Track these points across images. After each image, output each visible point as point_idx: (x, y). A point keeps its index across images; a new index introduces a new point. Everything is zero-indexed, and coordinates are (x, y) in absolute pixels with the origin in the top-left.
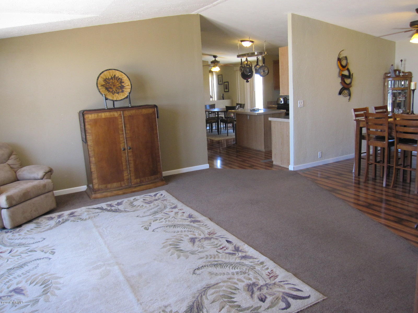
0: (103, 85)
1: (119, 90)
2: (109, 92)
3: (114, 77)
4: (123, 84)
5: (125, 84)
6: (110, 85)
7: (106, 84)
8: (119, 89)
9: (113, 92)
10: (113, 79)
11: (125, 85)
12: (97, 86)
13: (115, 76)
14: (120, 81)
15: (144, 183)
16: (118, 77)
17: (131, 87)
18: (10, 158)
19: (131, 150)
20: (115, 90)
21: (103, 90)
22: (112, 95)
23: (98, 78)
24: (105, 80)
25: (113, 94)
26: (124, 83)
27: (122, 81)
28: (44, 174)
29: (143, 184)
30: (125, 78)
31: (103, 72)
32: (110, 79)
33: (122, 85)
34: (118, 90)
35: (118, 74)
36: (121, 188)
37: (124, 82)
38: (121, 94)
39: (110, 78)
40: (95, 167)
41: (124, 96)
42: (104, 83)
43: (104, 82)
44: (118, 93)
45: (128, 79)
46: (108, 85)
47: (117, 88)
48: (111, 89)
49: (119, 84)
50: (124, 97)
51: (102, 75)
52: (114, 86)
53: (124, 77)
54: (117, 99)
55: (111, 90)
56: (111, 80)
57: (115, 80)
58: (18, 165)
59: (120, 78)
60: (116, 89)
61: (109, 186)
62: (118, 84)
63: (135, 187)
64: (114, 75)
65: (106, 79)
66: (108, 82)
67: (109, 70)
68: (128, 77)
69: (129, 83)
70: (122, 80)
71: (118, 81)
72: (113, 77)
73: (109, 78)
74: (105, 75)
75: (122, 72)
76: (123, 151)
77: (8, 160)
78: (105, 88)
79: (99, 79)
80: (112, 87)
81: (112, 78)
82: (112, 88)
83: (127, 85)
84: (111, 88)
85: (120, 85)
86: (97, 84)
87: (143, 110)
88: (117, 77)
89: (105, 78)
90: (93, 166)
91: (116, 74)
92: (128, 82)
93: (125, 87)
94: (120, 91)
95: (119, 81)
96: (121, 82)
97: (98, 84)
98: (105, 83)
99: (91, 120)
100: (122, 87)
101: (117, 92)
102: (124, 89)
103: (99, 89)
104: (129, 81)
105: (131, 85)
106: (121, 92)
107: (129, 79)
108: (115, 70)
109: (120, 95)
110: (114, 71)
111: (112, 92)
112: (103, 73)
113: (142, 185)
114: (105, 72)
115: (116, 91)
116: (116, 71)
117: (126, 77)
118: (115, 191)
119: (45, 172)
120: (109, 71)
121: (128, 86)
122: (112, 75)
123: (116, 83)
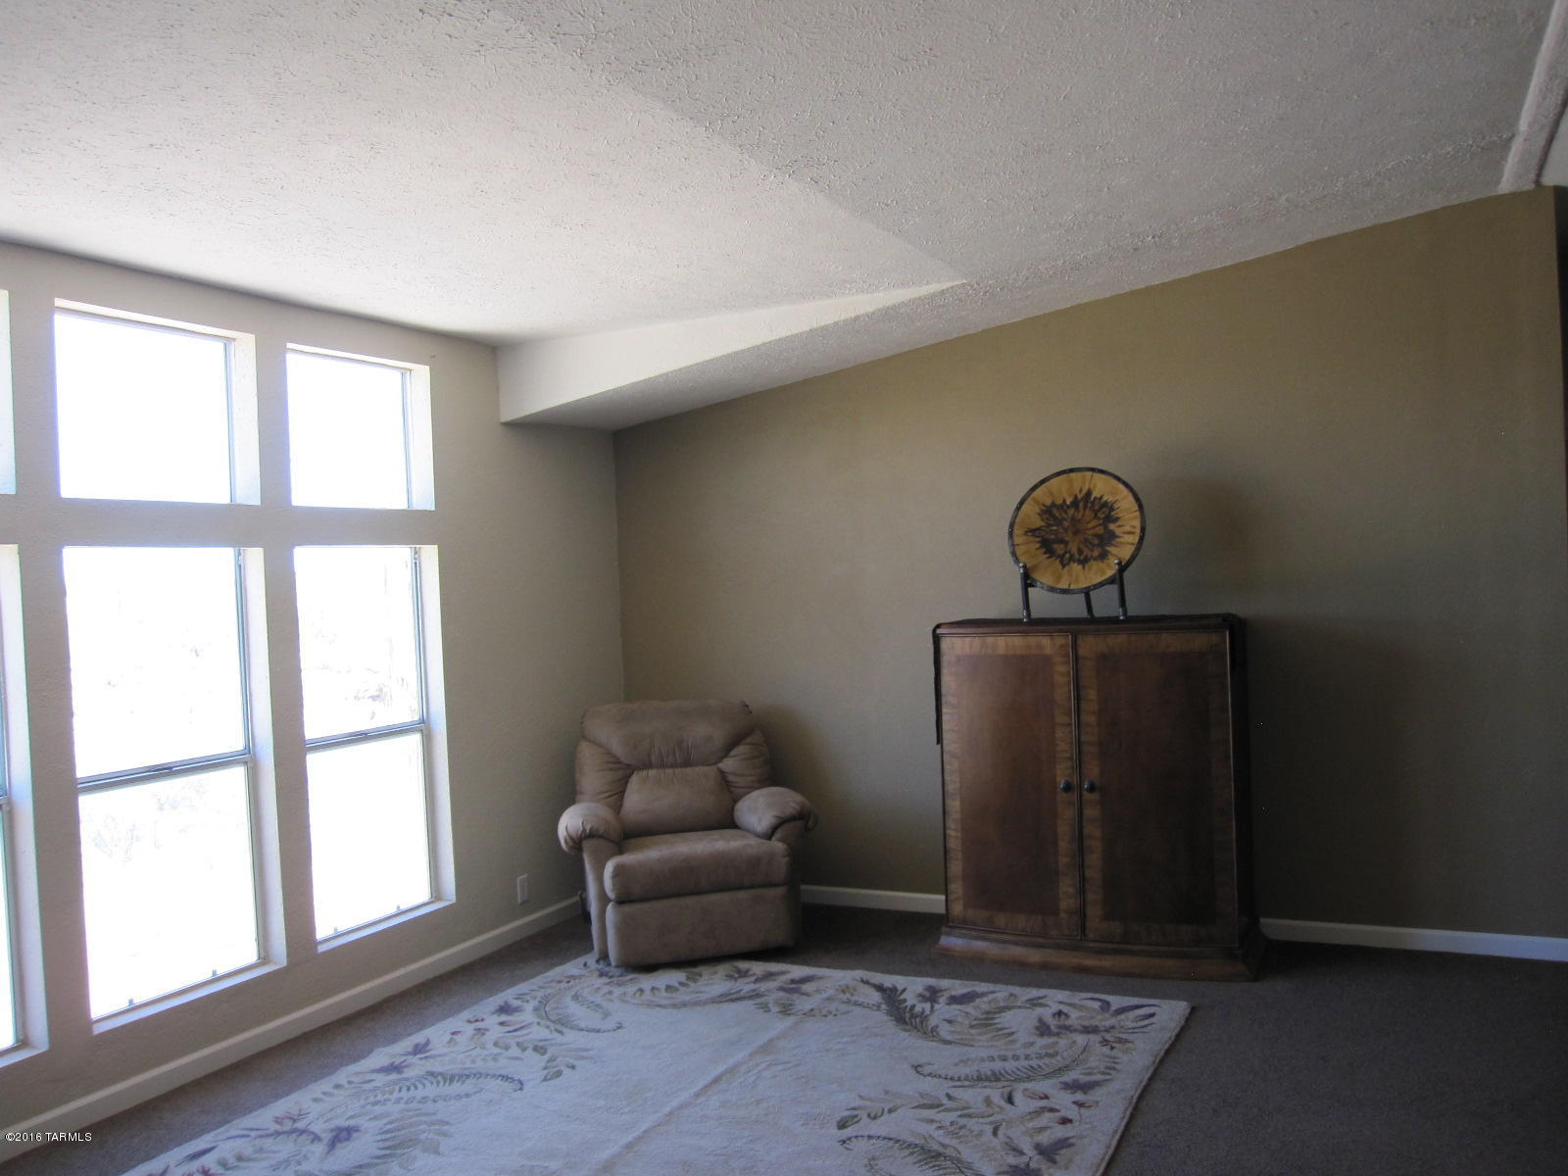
0: (1032, 532)
1: (1092, 550)
2: (1049, 558)
3: (1086, 500)
4: (1112, 526)
5: (1120, 526)
6: (1061, 530)
7: (1049, 525)
8: (1093, 545)
9: (1068, 556)
10: (1081, 505)
11: (1118, 531)
12: (1011, 534)
13: (1089, 493)
14: (1103, 516)
15: (1141, 947)
16: (1101, 498)
17: (1141, 539)
18: (732, 753)
19: (1095, 796)
20: (1074, 550)
21: (1029, 548)
22: (1061, 567)
23: (1022, 503)
24: (1047, 511)
25: (1064, 566)
26: (1118, 523)
27: (1113, 513)
28: (774, 821)
29: (1136, 948)
30: (1125, 504)
31: (1042, 482)
32: (1068, 507)
33: (1110, 531)
34: (1086, 552)
35: (1101, 487)
36: (1040, 940)
37: (1117, 519)
38: (1094, 565)
39: (1068, 503)
40: (959, 835)
41: (1104, 573)
42: (1038, 523)
43: (1042, 520)
44: (1084, 562)
45: (1136, 507)
46: (1055, 528)
47: (1086, 540)
48: (1062, 546)
49: (1100, 525)
50: (1099, 579)
51: (1038, 492)
52: (1076, 533)
53: (1125, 497)
54: (1072, 587)
55: (1059, 549)
56: (1071, 512)
57: (1087, 511)
58: (750, 779)
59: (1105, 504)
60: (1082, 546)
61: (1001, 919)
62: (1093, 526)
63: (1100, 952)
64: (1084, 491)
65: (1053, 505)
66: (1055, 518)
67: (1072, 470)
68: (1137, 500)
69: (1137, 523)
70: (1112, 509)
71: (1096, 515)
72: (1080, 497)
73: (1064, 501)
74: (1051, 493)
75: (1118, 479)
76: (1064, 795)
77: (726, 756)
78: (1038, 539)
79: (1023, 507)
80: (1067, 539)
81: (1075, 503)
82: (1066, 543)
83: (1127, 528)
84: (1061, 541)
85: (1100, 530)
86: (1012, 526)
87: (1164, 636)
88: (1095, 498)
89: (1048, 502)
90: (955, 830)
91: (1095, 487)
92: (1135, 518)
93: (1118, 540)
94: (1096, 553)
95: (1099, 514)
96: (1110, 518)
97: (1016, 527)
98: (1043, 524)
99: (959, 660)
100: (1108, 538)
101: (1082, 558)
102: (1112, 545)
103: (1013, 545)
104: (1138, 514)
105: (1143, 529)
106: (1095, 559)
107: (1141, 507)
108: (1093, 470)
109: (1090, 569)
110: (1089, 473)
111: (1062, 557)
112: (1044, 485)
113: (1131, 953)
114: (1054, 481)
115: (1080, 552)
116: (1097, 476)
117: (1131, 498)
118: (1016, 943)
119: (777, 817)
120: (1071, 474)
121: (1129, 533)
122: (1077, 492)
123: (1089, 522)
